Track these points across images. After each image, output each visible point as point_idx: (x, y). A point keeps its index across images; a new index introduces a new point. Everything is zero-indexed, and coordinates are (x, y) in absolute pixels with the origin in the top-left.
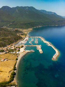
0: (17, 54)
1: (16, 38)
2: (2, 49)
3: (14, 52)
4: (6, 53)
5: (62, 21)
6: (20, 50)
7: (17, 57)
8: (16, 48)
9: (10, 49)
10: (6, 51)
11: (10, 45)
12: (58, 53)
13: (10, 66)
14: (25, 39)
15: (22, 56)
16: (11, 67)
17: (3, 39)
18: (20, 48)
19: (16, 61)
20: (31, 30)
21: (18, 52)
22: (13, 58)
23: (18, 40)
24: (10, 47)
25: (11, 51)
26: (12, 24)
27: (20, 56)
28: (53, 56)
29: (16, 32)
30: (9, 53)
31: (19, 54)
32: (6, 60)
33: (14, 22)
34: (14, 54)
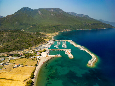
0: (37, 59)
1: (37, 40)
2: (17, 53)
3: (33, 57)
4: (22, 58)
5: (97, 24)
6: (41, 54)
7: (37, 62)
8: (37, 52)
9: (28, 53)
10: (21, 55)
11: (28, 48)
12: (95, 59)
13: (25, 73)
14: (49, 43)
15: (44, 62)
16: (27, 75)
17: (19, 41)
18: (41, 53)
19: (36, 68)
20: (56, 33)
21: (38, 57)
22: (31, 64)
23: (39, 43)
24: (27, 51)
25: (29, 56)
26: (32, 27)
27: (40, 61)
28: (89, 62)
29: (38, 36)
30: (25, 58)
31: (40, 59)
32: (21, 66)
33: (35, 25)
34: (32, 59)
